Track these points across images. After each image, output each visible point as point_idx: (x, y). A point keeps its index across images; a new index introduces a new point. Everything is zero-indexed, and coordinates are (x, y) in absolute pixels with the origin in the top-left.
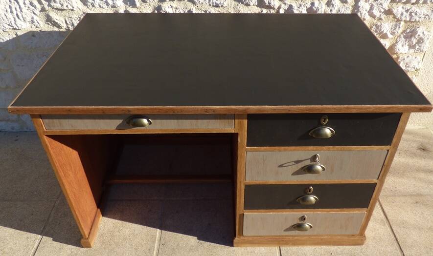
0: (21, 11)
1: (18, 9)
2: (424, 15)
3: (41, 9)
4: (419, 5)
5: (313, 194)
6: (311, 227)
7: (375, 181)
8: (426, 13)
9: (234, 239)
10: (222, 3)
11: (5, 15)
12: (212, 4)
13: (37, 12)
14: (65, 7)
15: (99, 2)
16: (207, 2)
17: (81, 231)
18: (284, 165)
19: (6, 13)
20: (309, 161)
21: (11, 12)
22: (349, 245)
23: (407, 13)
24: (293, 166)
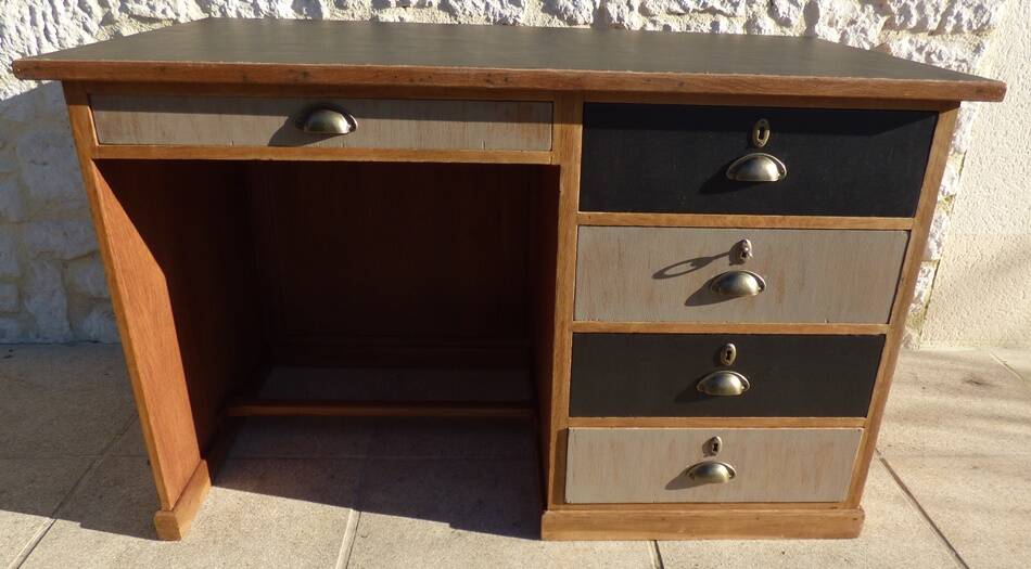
0: (57, 22)
1: (50, 16)
2: (956, 60)
3: (104, 18)
4: (945, 36)
5: (738, 368)
6: (731, 473)
7: (881, 328)
8: (961, 56)
9: (543, 513)
10: (514, 14)
11: (18, 31)
12: (492, 18)
13: (93, 25)
14: (159, 14)
15: (239, 4)
16: (482, 13)
17: (158, 483)
18: (667, 273)
19: (19, 24)
20: (726, 260)
21: (34, 23)
22: (826, 537)
23: (921, 53)
24: (689, 274)
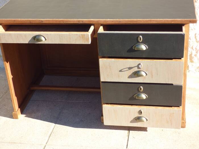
5: (144, 92)
20: (136, 68)
24: (128, 71)
